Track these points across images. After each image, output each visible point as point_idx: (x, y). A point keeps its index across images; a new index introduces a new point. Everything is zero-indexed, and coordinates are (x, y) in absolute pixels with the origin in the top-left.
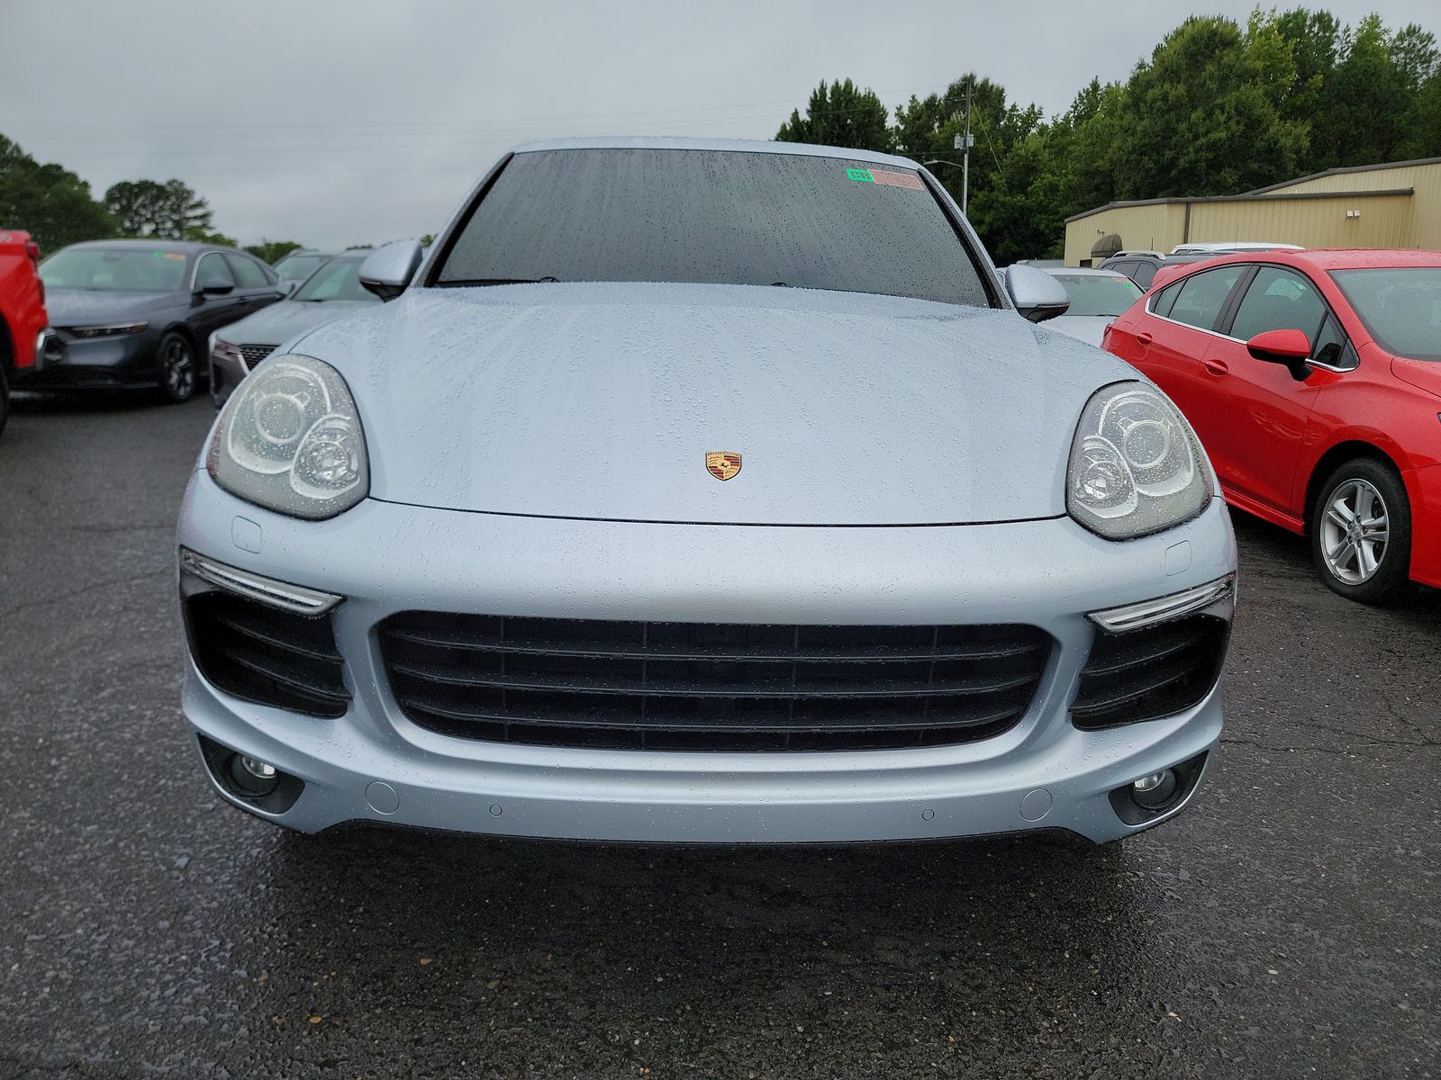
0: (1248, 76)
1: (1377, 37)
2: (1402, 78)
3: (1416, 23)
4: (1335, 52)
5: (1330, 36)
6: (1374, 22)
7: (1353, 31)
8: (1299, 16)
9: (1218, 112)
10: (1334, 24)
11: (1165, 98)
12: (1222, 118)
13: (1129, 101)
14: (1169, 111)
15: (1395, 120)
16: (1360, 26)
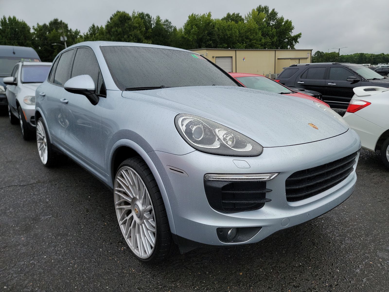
0: (135, 28)
1: (160, 21)
2: (167, 31)
3: (167, 19)
4: (152, 24)
5: (150, 20)
6: (158, 17)
7: (155, 19)
8: (142, 13)
9: (130, 36)
10: (150, 17)
11: (117, 31)
12: (132, 38)
13: (107, 31)
14: (119, 35)
15: (168, 41)
16: (156, 18)
